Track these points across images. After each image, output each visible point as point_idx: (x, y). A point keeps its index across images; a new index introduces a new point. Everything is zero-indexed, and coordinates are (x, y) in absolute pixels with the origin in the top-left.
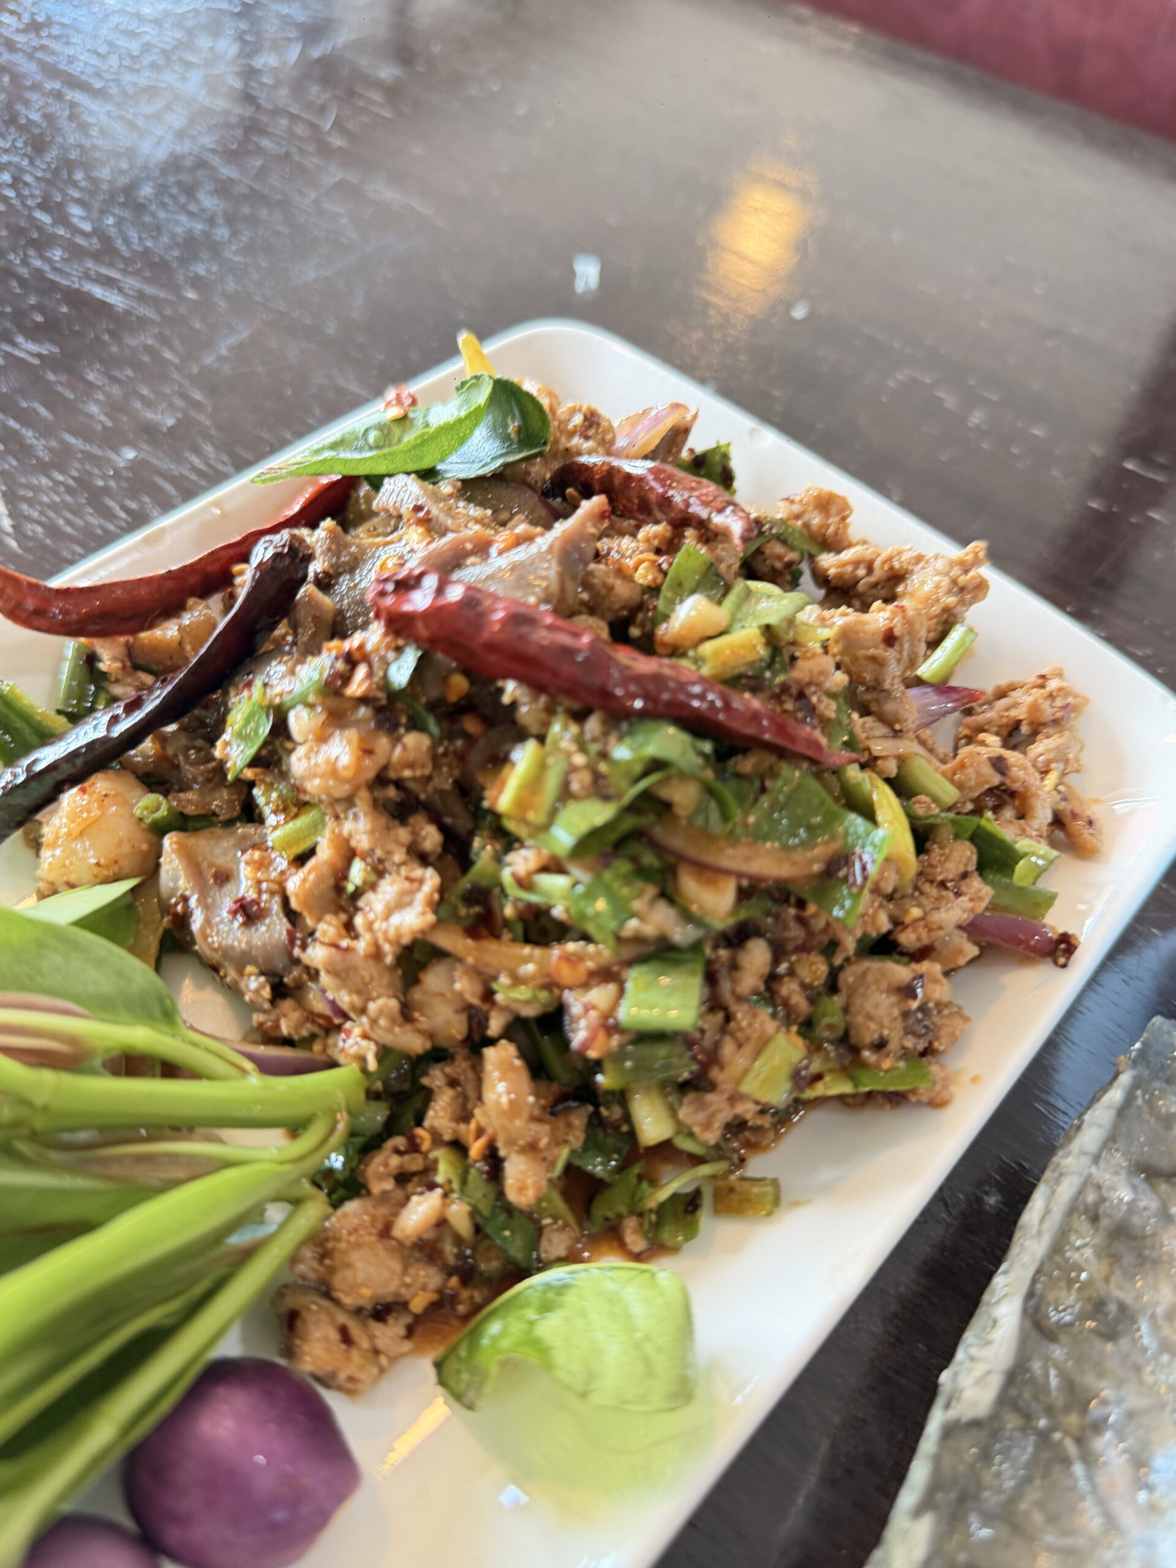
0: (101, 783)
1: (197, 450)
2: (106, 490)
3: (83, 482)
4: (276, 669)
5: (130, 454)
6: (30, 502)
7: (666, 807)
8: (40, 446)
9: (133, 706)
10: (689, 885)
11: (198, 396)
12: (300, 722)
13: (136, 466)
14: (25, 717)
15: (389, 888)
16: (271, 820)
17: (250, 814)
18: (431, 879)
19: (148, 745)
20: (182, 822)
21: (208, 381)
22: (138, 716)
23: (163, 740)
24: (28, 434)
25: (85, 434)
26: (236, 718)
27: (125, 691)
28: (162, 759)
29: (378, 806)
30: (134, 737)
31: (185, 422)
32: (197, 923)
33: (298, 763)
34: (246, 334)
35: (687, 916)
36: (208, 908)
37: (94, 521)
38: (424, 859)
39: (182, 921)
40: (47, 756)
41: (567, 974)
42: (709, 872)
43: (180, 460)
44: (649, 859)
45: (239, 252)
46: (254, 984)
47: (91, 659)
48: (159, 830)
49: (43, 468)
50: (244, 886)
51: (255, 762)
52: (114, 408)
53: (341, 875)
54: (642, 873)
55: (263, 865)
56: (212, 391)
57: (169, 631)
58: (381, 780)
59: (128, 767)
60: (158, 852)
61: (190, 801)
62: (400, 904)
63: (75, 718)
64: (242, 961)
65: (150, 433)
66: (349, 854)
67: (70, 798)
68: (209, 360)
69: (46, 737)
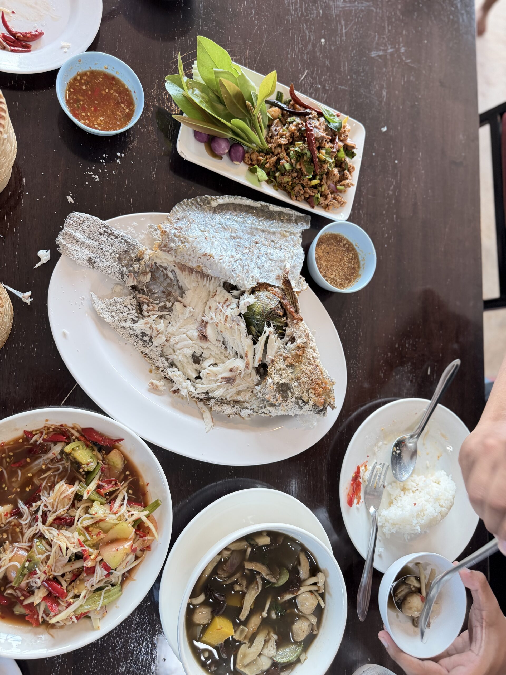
0: (280, 110)
1: (325, 94)
2: (313, 87)
3: (313, 84)
4: (298, 119)
5: (320, 86)
6: (307, 79)
7: (303, 158)
8: (314, 75)
9: (288, 108)
10: (298, 164)
11: (333, 89)
12: (294, 123)
13: (319, 88)
14: (282, 99)
15: (284, 139)
16: (285, 127)
17: (284, 125)
18: (287, 142)
19: (286, 112)
20: (280, 120)
21: (336, 89)
22: (287, 109)
23: (287, 113)
24: (315, 72)
25: (320, 79)
26: (292, 118)
27: (290, 106)
28: (285, 114)
29: (291, 135)
30: (285, 110)
31: (328, 90)
32: (273, 126)
33: (291, 125)
34: (347, 89)
35: (295, 165)
36: (274, 126)
37: (308, 88)
38: (289, 141)
39: (272, 125)
40: (279, 103)
41: (285, 158)
42: (300, 165)
43: (322, 93)
44: (299, 159)
45: (361, 79)
46: (270, 134)
47: (291, 101)
48: (278, 118)
49: (312, 78)
50: (278, 128)
51: (289, 122)
52: (325, 80)
53: (283, 135)
54: (297, 158)
55: (280, 129)
56: (335, 90)
57: (298, 107)
58: (293, 133)
59: (282, 112)
60: (277, 119)
61: (283, 119)
62: (284, 141)
63: (285, 103)
64: (272, 132)
65: (324, 87)
66: (286, 135)
67: (277, 108)
68: (339, 87)
69: (281, 102)
